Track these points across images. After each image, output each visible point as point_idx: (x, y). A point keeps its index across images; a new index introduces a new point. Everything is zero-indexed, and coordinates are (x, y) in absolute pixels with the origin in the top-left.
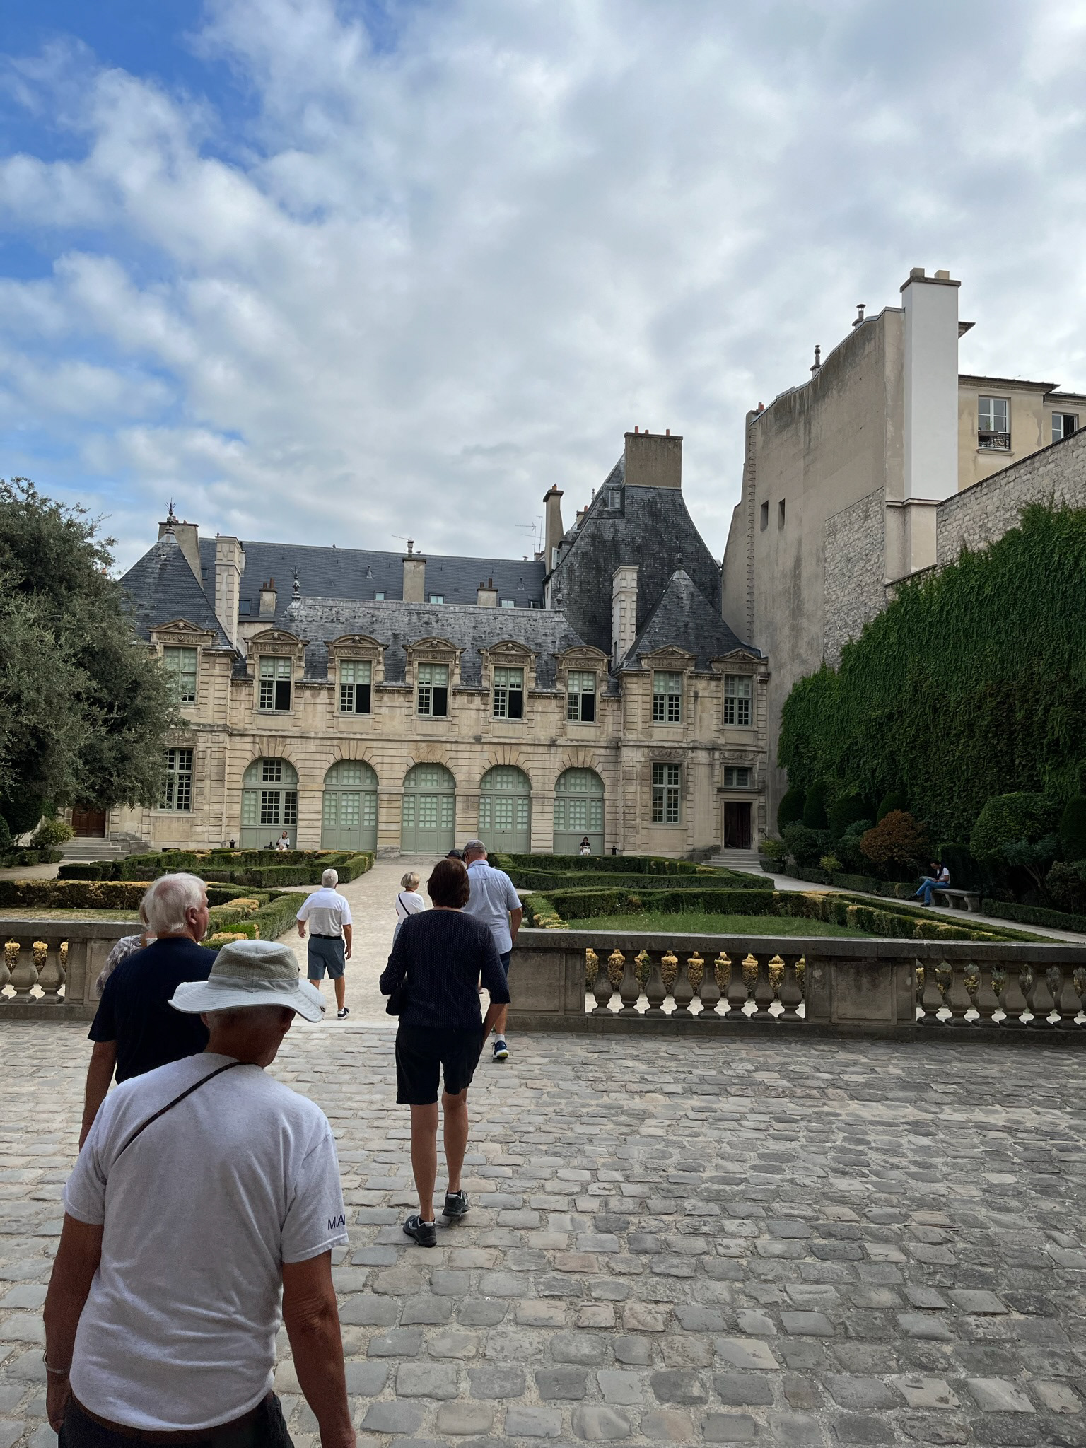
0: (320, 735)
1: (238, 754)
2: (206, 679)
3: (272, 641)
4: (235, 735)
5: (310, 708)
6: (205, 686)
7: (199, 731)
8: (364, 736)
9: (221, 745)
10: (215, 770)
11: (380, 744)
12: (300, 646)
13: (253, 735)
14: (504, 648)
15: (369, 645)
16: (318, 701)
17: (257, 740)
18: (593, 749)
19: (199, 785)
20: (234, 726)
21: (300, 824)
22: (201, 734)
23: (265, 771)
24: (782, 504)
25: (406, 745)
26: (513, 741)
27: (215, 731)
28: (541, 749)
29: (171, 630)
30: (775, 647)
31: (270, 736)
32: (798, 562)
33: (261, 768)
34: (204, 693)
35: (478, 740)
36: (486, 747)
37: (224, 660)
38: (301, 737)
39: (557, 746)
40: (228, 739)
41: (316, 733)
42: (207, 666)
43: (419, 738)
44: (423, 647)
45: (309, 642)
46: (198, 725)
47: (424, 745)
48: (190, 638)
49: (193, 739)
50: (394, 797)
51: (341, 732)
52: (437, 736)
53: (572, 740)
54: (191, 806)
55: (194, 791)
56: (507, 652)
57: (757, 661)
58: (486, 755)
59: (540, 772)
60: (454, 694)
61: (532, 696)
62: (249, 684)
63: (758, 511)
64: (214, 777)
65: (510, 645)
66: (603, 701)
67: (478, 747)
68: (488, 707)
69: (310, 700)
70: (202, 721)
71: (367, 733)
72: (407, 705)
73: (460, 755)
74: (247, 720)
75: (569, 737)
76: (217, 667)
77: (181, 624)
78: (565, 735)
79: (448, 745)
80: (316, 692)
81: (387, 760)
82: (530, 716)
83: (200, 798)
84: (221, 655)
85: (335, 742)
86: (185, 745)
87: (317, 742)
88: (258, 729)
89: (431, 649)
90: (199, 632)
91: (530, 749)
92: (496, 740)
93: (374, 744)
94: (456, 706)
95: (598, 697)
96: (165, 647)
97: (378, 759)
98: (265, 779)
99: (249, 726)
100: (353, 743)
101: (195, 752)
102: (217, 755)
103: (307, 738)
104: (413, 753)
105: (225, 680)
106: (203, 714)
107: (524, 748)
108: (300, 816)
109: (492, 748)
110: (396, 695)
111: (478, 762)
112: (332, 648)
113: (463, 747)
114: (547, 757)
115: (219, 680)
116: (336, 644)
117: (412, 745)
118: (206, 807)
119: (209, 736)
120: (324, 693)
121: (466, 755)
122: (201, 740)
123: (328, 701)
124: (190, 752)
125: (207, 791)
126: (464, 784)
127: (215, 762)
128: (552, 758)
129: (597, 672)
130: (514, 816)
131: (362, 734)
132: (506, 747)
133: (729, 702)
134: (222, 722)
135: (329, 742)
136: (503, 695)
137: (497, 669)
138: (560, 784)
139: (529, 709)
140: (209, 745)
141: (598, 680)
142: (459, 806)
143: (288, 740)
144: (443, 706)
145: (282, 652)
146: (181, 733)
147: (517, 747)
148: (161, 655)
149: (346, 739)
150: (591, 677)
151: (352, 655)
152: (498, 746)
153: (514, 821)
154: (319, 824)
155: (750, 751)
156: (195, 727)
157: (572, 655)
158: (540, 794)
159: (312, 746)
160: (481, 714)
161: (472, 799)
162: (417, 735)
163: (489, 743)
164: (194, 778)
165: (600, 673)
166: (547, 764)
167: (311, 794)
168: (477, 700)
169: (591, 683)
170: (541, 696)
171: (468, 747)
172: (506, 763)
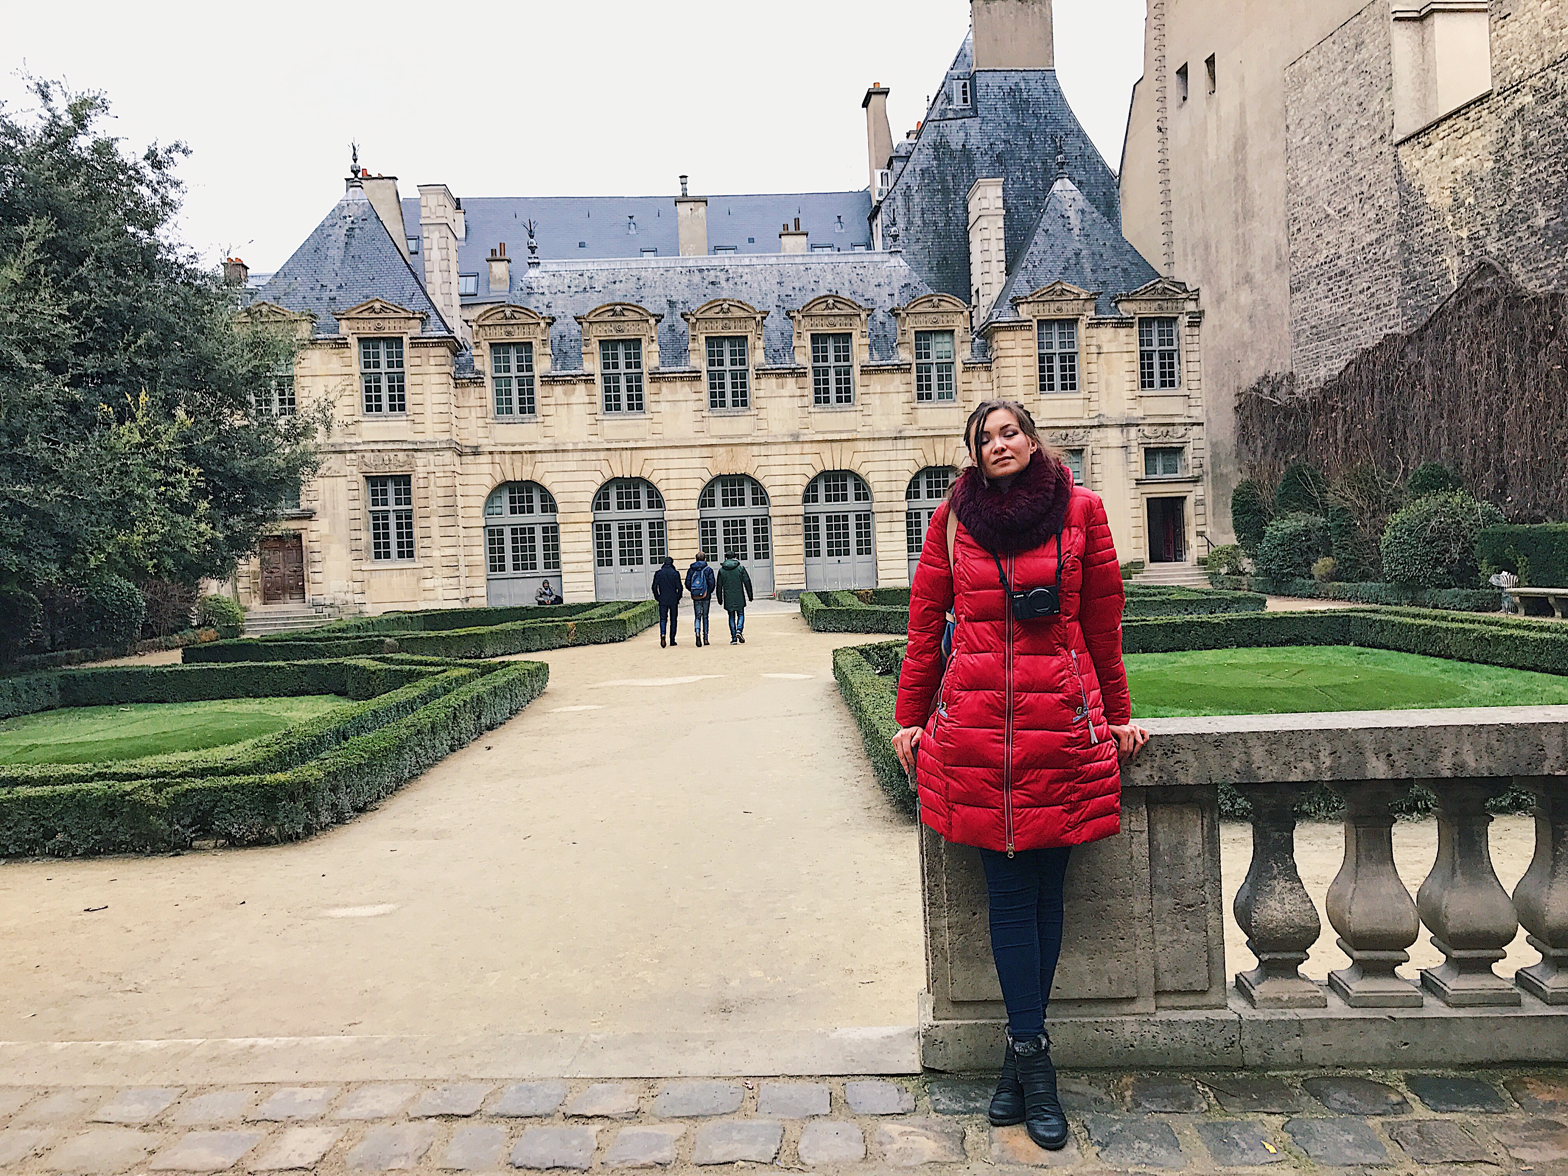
0: (580, 447)
1: (471, 480)
2: (418, 379)
3: (504, 322)
4: (467, 454)
5: (563, 410)
6: (418, 389)
7: (416, 450)
8: (640, 444)
9: (447, 468)
10: (443, 502)
11: (663, 453)
12: (543, 325)
13: (491, 453)
14: (823, 306)
15: (637, 317)
16: (573, 400)
17: (497, 458)
19: (424, 524)
20: (464, 443)
21: (564, 568)
22: (419, 454)
23: (512, 500)
24: (1211, 61)
25: (697, 452)
26: (844, 436)
27: (438, 450)
28: (883, 445)
29: (366, 315)
30: (1209, 275)
31: (513, 453)
32: (1241, 144)
33: (506, 496)
34: (418, 399)
35: (795, 438)
36: (807, 448)
37: (443, 351)
38: (556, 451)
39: (905, 438)
40: (457, 459)
41: (574, 444)
42: (417, 361)
43: (714, 441)
44: (709, 314)
45: (554, 319)
46: (414, 443)
47: (722, 450)
48: (392, 323)
49: (411, 463)
50: (687, 524)
51: (609, 441)
52: (739, 436)
53: (925, 429)
54: (415, 553)
55: (417, 532)
56: (826, 312)
57: (1184, 296)
58: (808, 459)
59: (884, 476)
60: (758, 377)
61: (866, 371)
62: (477, 381)
63: (1173, 79)
64: (443, 511)
65: (831, 301)
66: (966, 370)
67: (797, 448)
68: (806, 392)
69: (563, 399)
70: (419, 438)
71: (644, 440)
72: (694, 396)
73: (772, 460)
74: (481, 432)
75: (920, 425)
76: (432, 361)
77: (377, 305)
78: (916, 422)
79: (755, 448)
80: (571, 387)
81: (673, 474)
82: (866, 399)
83: (426, 542)
84: (436, 345)
85: (602, 455)
86: (399, 471)
87: (577, 456)
88: (496, 445)
89: (721, 315)
90: (403, 314)
91: (868, 446)
92: (820, 437)
93: (655, 454)
94: (761, 393)
95: (959, 366)
96: (359, 339)
97: (663, 474)
98: (513, 511)
99: (484, 442)
100: (626, 455)
101: (413, 480)
102: (443, 482)
103: (563, 451)
104: (708, 463)
105: (444, 378)
106: (420, 428)
107: (860, 445)
108: (563, 558)
109: (816, 448)
110: (678, 384)
111: (798, 469)
112: (585, 325)
113: (774, 449)
114: (892, 455)
115: (437, 379)
116: (592, 318)
117: (706, 452)
118: (436, 553)
119: (431, 456)
120: (581, 388)
121: (781, 459)
122: (420, 462)
123: (587, 399)
124: (406, 479)
125: (435, 532)
126: (780, 501)
127: (442, 492)
128: (900, 455)
129: (957, 329)
130: (853, 539)
131: (636, 441)
132: (834, 444)
133: (1145, 357)
134: (447, 436)
135: (593, 456)
136: (826, 373)
137: (815, 338)
138: (912, 492)
139: (863, 390)
140: (431, 468)
141: (957, 341)
142: (776, 530)
143: (539, 456)
144: (744, 394)
145: (519, 336)
146: (392, 455)
147: (849, 443)
148: (355, 350)
149: (615, 449)
150: (947, 338)
151: (614, 333)
152: (824, 445)
153: (853, 547)
154: (590, 566)
155: (1180, 424)
156: (411, 447)
157: (919, 309)
158: (887, 507)
159: (571, 462)
160: (798, 402)
161: (792, 520)
162: (712, 437)
163: (812, 442)
164: (416, 514)
165: (959, 332)
166: (893, 465)
167: (576, 527)
168: (791, 382)
169: (947, 347)
170: (879, 370)
171: (782, 449)
172: (837, 468)
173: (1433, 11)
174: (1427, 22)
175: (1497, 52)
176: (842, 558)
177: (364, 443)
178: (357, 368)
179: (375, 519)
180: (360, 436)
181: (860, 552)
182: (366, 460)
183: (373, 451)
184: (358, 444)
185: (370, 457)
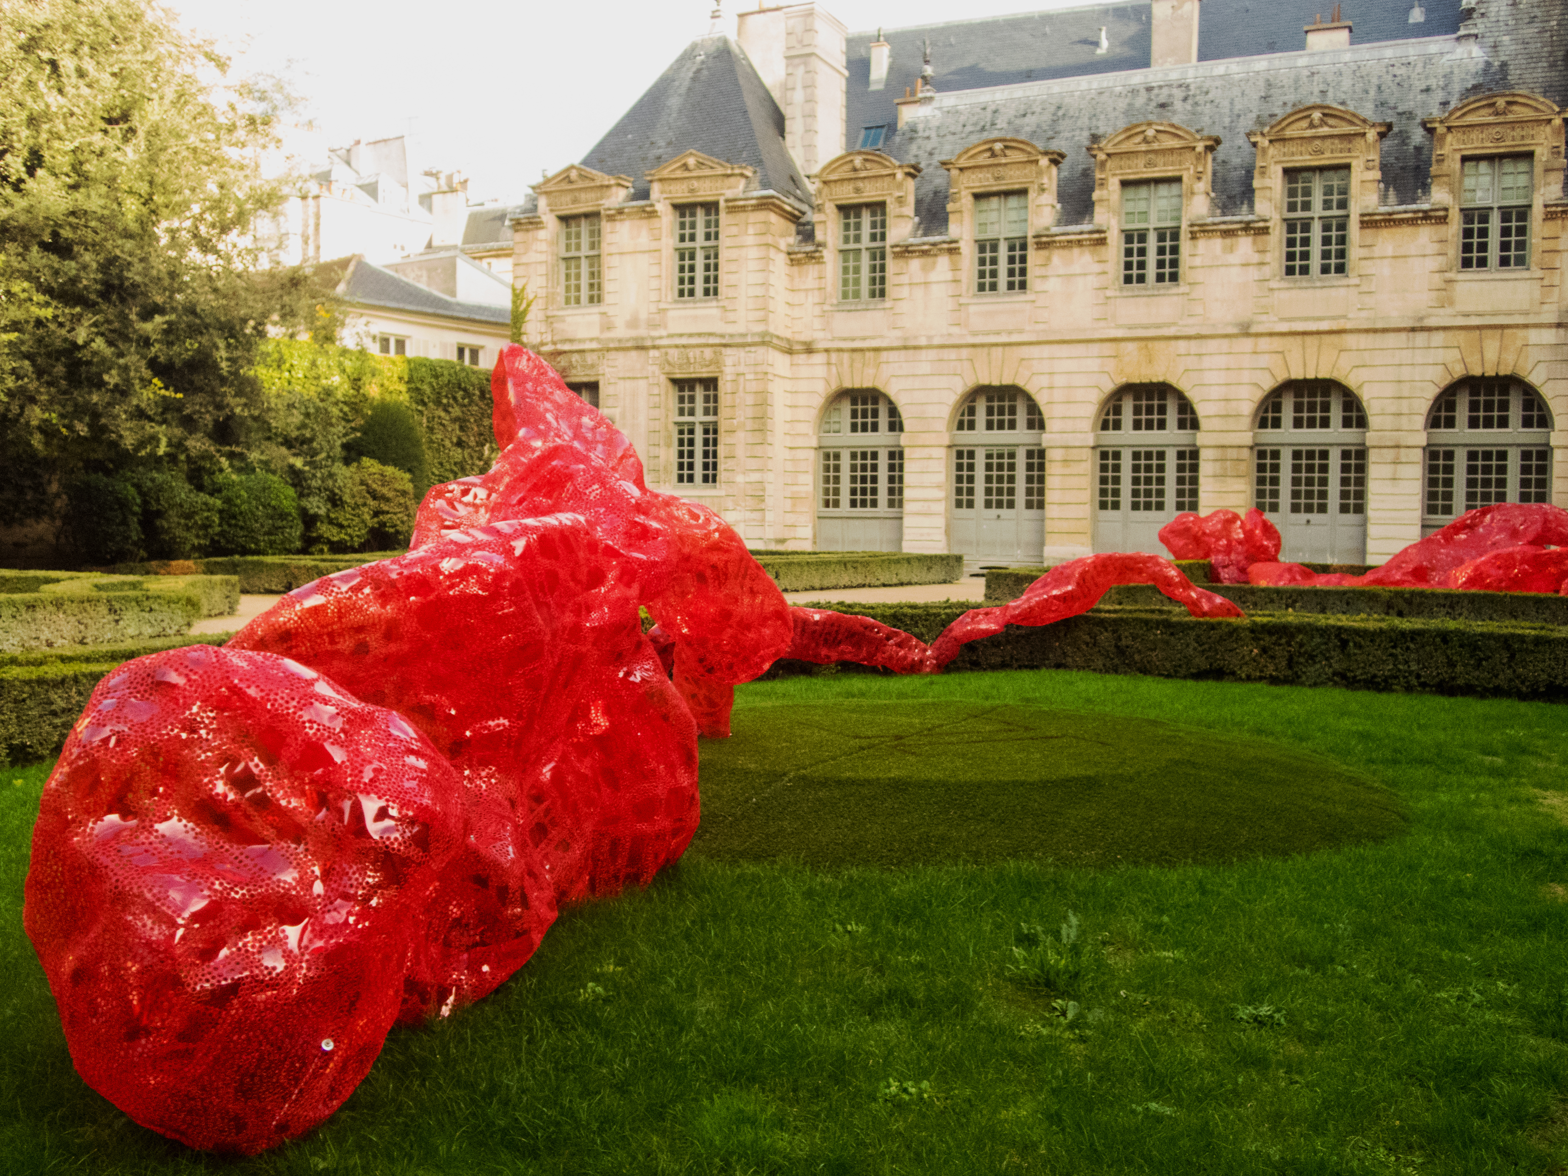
0: (936, 341)
1: (801, 385)
2: (737, 254)
3: (852, 175)
4: (798, 352)
5: (919, 292)
6: (735, 267)
7: (725, 346)
8: (1015, 338)
9: (759, 369)
10: (750, 412)
11: (1046, 351)
13: (827, 351)
14: (1305, 124)
15: (1022, 157)
16: (933, 276)
17: (834, 357)
18: (1521, 333)
19: (729, 441)
20: (796, 338)
21: (908, 507)
22: (728, 351)
23: (854, 414)
25: (1095, 349)
26: (1324, 326)
27: (750, 345)
28: (1392, 340)
29: (679, 174)
31: (854, 350)
33: (846, 408)
34: (731, 279)
35: (1246, 332)
36: (1264, 344)
37: (761, 217)
38: (905, 348)
39: (1429, 329)
41: (930, 338)
42: (733, 231)
43: (1120, 333)
44: (1125, 147)
45: (916, 168)
46: (722, 336)
47: (1131, 346)
48: (707, 184)
49: (716, 362)
50: (1074, 454)
51: (975, 334)
52: (1158, 326)
53: (1467, 315)
54: (719, 478)
55: (721, 451)
56: (1309, 133)
58: (1264, 361)
59: (1389, 390)
60: (1194, 237)
61: (1369, 222)
62: (817, 255)
64: (750, 425)
65: (1317, 115)
66: (1549, 217)
67: (1247, 344)
68: (1268, 258)
69: (919, 277)
70: (729, 329)
71: (1021, 331)
72: (1097, 268)
73: (1207, 362)
74: (817, 323)
75: (1460, 307)
76: (751, 230)
77: (691, 161)
78: (1452, 303)
79: (1182, 344)
80: (930, 260)
81: (1059, 381)
82: (1367, 267)
83: (730, 464)
84: (755, 208)
85: (965, 353)
86: (704, 373)
87: (932, 354)
88: (833, 339)
89: (1143, 147)
91: (1364, 341)
92: (1284, 327)
93: (1035, 351)
94: (1197, 261)
95: (1537, 212)
96: (677, 206)
97: (1044, 381)
98: (854, 428)
99: (819, 335)
100: (997, 352)
101: (720, 383)
102: (754, 386)
103: (916, 348)
104: (1111, 365)
106: (731, 316)
107: (1350, 340)
108: (907, 493)
109: (1277, 343)
110: (1076, 251)
111: (1246, 377)
112: (954, 172)
113: (1212, 345)
114: (1405, 356)
116: (963, 163)
117: (1108, 349)
118: (740, 479)
119: (741, 353)
120: (943, 261)
121: (1221, 361)
122: (729, 361)
123: (949, 276)
124: (711, 383)
125: (740, 452)
126: (1216, 424)
127: (750, 400)
128: (1419, 357)
129: (1538, 151)
130: (1334, 488)
131: (1010, 333)
132: (1309, 339)
134: (759, 328)
135: (952, 354)
136: (1306, 228)
137: (1290, 173)
139: (1363, 252)
140: (742, 369)
141: (1538, 168)
142: (1206, 468)
143: (884, 355)
144: (1174, 263)
145: (870, 193)
146: (698, 351)
147: (1334, 338)
148: (667, 219)
149: (982, 345)
150: (1522, 166)
151: (992, 182)
152: (1291, 339)
153: (1334, 500)
154: (941, 507)
156: (717, 341)
157: (1471, 119)
158: (1390, 438)
159: (924, 363)
160: (1253, 273)
161: (1232, 454)
162: (1118, 327)
163: (1271, 334)
164: (722, 429)
165: (1542, 154)
166: (1406, 373)
167: (925, 452)
168: (1245, 244)
169: (1522, 180)
170: (1390, 221)
171: (1224, 344)
172: (1311, 375)
176: (1315, 517)
177: (670, 336)
178: (669, 242)
179: (681, 432)
180: (666, 327)
181: (1344, 509)
182: (670, 359)
183: (677, 346)
184: (661, 338)
185: (674, 354)
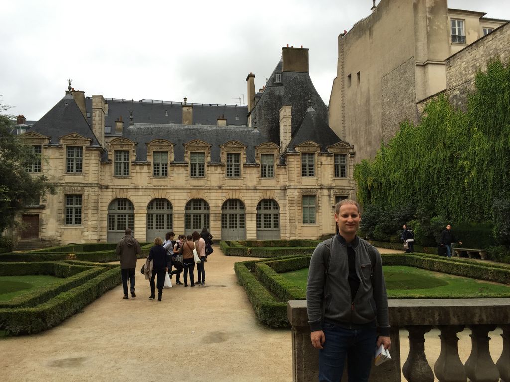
0: (144, 187)
1: (104, 197)
2: (88, 161)
3: (120, 143)
4: (103, 188)
5: (139, 175)
6: (87, 165)
7: (85, 186)
8: (166, 187)
9: (96, 193)
10: (93, 205)
11: (173, 191)
12: (134, 145)
13: (112, 188)
14: (231, 144)
15: (167, 144)
16: (143, 171)
17: (114, 190)
18: (274, 190)
19: (85, 213)
20: (103, 184)
21: (136, 229)
22: (86, 188)
23: (119, 205)
24: (358, 74)
25: (185, 191)
26: (237, 187)
27: (92, 186)
28: (249, 191)
29: (70, 138)
30: (357, 140)
31: (120, 188)
32: (368, 101)
33: (116, 203)
34: (87, 168)
35: (220, 187)
36: (224, 191)
37: (97, 152)
38: (136, 188)
39: (257, 189)
40: (99, 190)
41: (142, 186)
42: (88, 155)
43: (192, 187)
44: (192, 144)
45: (138, 143)
46: (84, 184)
47: (194, 190)
48: (79, 142)
49: (82, 190)
50: (181, 216)
51: (155, 186)
52: (201, 186)
53: (264, 187)
54: (82, 223)
55: (83, 215)
56: (232, 146)
57: (349, 147)
58: (224, 195)
59: (249, 202)
60: (208, 166)
61: (245, 166)
62: (109, 162)
63: (346, 79)
64: (92, 208)
65: (234, 142)
66: (278, 168)
67: (220, 191)
68: (224, 172)
69: (139, 171)
70: (86, 182)
72: (185, 172)
73: (211, 195)
74: (109, 181)
75: (262, 185)
76: (93, 155)
77: (74, 135)
79: (206, 190)
80: (142, 167)
81: (177, 198)
82: (245, 175)
83: (86, 219)
84: (95, 150)
85: (152, 190)
86: (78, 193)
87: (143, 190)
88: (114, 185)
89: (196, 145)
90: (84, 139)
91: (244, 191)
92: (228, 187)
93: (170, 191)
94: (209, 172)
95: (276, 166)
96: (67, 147)
97: (173, 198)
98: (119, 209)
99: (110, 184)
100: (161, 191)
101: (83, 197)
102: (94, 198)
103: (138, 189)
104: (189, 195)
105: (97, 162)
106: (87, 178)
107: (242, 191)
108: (136, 226)
109: (226, 191)
110: (180, 167)
111: (220, 198)
112: (149, 146)
113: (213, 191)
114: (252, 195)
115: (94, 162)
116: (151, 144)
117: (189, 191)
118: (89, 223)
119: (90, 189)
120: (146, 168)
121: (214, 194)
122: (86, 191)
123: (148, 171)
124: (80, 196)
125: (90, 216)
126: (214, 209)
127: (93, 201)
128: (255, 195)
129: (275, 154)
130: (238, 223)
131: (164, 186)
132: (233, 190)
133: (336, 166)
134: (96, 182)
135: (149, 190)
136: (231, 166)
137: (228, 154)
138: (259, 208)
139: (244, 172)
140: (90, 193)
141: (275, 158)
142: (212, 219)
143: (129, 190)
144: (203, 172)
145: (125, 148)
146: (76, 188)
147: (238, 190)
148: (65, 151)
149: (157, 189)
150: (272, 157)
151: (159, 149)
152: (229, 190)
153: (238, 225)
154: (145, 229)
155: (348, 189)
156: (83, 185)
157: (263, 147)
158: (250, 212)
159: (141, 192)
160: (221, 175)
161: (218, 215)
162: (191, 186)
163: (225, 189)
164: (83, 209)
165: (276, 155)
166: (253, 198)
167: (141, 215)
168: (219, 169)
169: (272, 160)
170: (249, 166)
171: (215, 191)
172: (234, 198)
173: (428, 63)
174: (426, 67)
175: (448, 77)
176: (234, 229)
177: (66, 183)
178: (65, 157)
179: (67, 210)
180: (64, 180)
181: (240, 227)
182: (66, 189)
183: (69, 186)
184: (63, 183)
185: (67, 188)
